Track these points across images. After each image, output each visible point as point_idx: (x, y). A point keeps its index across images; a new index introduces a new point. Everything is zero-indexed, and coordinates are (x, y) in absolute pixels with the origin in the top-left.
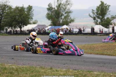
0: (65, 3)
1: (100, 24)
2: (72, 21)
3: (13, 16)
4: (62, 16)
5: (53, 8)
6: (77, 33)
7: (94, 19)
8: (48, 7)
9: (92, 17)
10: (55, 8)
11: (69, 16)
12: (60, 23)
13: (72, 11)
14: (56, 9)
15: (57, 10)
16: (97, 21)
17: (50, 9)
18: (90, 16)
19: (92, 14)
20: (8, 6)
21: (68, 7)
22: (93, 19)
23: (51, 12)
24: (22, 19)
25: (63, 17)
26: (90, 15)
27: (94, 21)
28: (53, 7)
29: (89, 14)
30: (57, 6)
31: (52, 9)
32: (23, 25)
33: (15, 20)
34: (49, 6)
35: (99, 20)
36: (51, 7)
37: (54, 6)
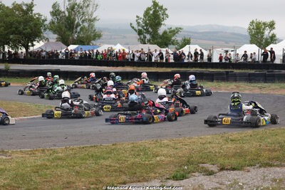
0: (82, 3)
1: (149, 41)
2: (97, 36)
4: (76, 28)
5: (61, 12)
7: (140, 33)
8: (52, 10)
9: (135, 30)
10: (64, 12)
11: (93, 26)
12: (73, 39)
13: (97, 18)
14: (67, 14)
15: (68, 18)
16: (145, 37)
18: (133, 28)
19: (135, 25)
21: (90, 9)
23: (58, 19)
25: (79, 29)
26: (132, 26)
27: (138, 37)
28: (62, 9)
29: (131, 24)
30: (67, 9)
31: (59, 14)
32: (32, 42)
34: (54, 6)
35: (148, 37)
36: (58, 10)
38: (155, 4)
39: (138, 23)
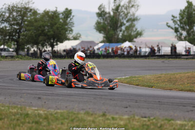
0: (127, 4)
1: (185, 39)
2: (139, 34)
3: (40, 27)
4: (121, 26)
5: (106, 13)
6: (147, 54)
7: (176, 30)
8: (98, 11)
9: (172, 28)
10: (109, 13)
11: (134, 26)
12: (118, 38)
13: (138, 18)
14: (112, 14)
15: (113, 17)
16: (181, 34)
17: (101, 14)
19: (171, 23)
20: (31, 10)
21: (132, 10)
22: (173, 31)
23: (103, 19)
24: (54, 32)
25: (123, 28)
26: (168, 25)
27: (175, 34)
28: (107, 10)
29: (167, 23)
30: (113, 9)
31: (104, 15)
32: (57, 42)
33: (43, 33)
34: (99, 8)
35: (184, 33)
36: (103, 11)
37: (109, 9)
38: (190, 4)
39: (174, 21)
